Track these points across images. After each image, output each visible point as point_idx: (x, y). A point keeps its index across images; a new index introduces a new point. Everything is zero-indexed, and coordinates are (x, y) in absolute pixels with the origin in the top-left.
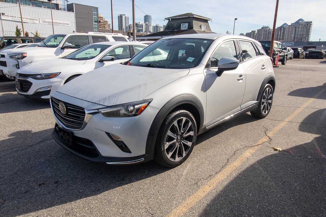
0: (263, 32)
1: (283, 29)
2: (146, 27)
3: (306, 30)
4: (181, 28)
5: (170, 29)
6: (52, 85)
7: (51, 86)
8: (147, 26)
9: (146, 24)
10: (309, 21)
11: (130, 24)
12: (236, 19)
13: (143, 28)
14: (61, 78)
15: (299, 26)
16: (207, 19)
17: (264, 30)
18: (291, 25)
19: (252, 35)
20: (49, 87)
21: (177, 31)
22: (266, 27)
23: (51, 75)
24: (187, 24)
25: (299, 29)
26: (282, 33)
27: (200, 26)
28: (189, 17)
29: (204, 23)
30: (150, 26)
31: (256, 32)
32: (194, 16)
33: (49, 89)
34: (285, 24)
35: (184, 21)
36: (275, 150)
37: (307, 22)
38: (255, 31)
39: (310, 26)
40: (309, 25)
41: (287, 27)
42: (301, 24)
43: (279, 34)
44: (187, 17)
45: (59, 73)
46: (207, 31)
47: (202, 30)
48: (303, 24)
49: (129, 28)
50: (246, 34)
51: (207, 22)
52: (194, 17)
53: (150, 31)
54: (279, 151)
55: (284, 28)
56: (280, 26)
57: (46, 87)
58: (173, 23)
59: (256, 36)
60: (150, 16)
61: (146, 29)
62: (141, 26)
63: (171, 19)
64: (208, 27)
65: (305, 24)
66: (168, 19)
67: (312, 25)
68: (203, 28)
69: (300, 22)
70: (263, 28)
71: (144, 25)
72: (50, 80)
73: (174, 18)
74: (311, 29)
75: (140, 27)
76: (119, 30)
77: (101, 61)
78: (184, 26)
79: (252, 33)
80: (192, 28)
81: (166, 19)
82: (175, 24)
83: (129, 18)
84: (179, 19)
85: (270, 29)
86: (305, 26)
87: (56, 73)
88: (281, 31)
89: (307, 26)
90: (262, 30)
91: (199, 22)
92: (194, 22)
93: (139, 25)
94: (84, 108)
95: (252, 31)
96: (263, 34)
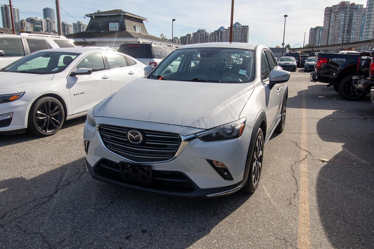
0: (199, 36)
1: (221, 34)
2: (47, 24)
3: (244, 35)
4: (110, 29)
5: (94, 29)
6: (14, 110)
7: (13, 113)
8: (49, 23)
9: (47, 21)
10: (246, 25)
11: (21, 19)
12: (174, 20)
13: (42, 26)
14: (25, 100)
15: (236, 30)
16: (142, 19)
17: (200, 34)
18: (228, 29)
19: (187, 39)
20: (9, 114)
21: (105, 32)
22: (202, 31)
23: (11, 96)
24: (117, 24)
25: (236, 34)
26: (219, 37)
27: (135, 27)
28: (120, 16)
29: (138, 23)
30: (53, 24)
31: (192, 36)
32: (126, 14)
33: (9, 117)
34: (222, 28)
35: (113, 20)
36: (323, 161)
37: (243, 26)
38: (190, 35)
39: (247, 31)
40: (246, 29)
41: (225, 30)
42: (238, 28)
43: (217, 38)
44: (117, 14)
45: (22, 94)
46: (143, 34)
47: (137, 32)
48: (240, 28)
49: (20, 25)
50: (181, 38)
51: (142, 23)
52: (125, 16)
53: (54, 31)
54: (327, 162)
55: (221, 32)
56: (217, 30)
57: (4, 114)
58: (98, 21)
59: (192, 40)
60: (52, 9)
61: (48, 27)
62: (39, 22)
63: (95, 16)
64: (144, 28)
65: (242, 29)
66: (90, 16)
67: (248, 29)
68: (138, 30)
69: (237, 26)
70: (199, 31)
71: (44, 21)
72: (10, 103)
73: (98, 15)
74: (249, 34)
75: (38, 24)
76: (5, 27)
77: (73, 75)
78: (114, 26)
79: (188, 37)
80: (125, 29)
81: (87, 15)
82: (101, 22)
83: (20, 11)
84: (106, 16)
85: (207, 33)
86: (243, 30)
87: (18, 93)
88: (218, 35)
89: (244, 31)
90: (198, 34)
91: (132, 22)
92: (127, 21)
93: (36, 21)
94: (178, 134)
95: (187, 35)
96: (199, 38)
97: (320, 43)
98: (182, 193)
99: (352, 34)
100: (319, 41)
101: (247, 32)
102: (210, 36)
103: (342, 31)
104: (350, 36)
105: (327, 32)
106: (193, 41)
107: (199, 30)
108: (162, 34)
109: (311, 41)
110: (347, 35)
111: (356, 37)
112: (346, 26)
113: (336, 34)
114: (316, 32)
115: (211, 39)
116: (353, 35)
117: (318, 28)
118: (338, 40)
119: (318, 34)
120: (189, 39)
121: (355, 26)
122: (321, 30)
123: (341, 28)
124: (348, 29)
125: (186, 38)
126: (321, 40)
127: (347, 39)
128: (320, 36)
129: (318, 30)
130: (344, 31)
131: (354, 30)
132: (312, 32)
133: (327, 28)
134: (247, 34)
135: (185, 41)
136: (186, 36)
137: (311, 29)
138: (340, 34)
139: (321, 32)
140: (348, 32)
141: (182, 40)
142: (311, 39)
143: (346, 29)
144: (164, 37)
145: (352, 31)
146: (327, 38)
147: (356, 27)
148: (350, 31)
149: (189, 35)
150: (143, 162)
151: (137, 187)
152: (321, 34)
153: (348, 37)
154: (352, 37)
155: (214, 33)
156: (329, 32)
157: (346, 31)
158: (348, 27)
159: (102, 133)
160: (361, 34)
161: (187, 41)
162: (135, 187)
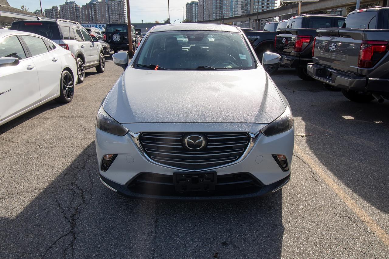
0: (69, 10)
1: (94, 7)
15: (111, 3)
17: (69, 7)
18: (102, 2)
19: (54, 13)
22: (71, 3)
25: (112, 7)
26: (93, 11)
31: (59, 9)
38: (57, 7)
39: (123, 4)
40: (122, 2)
41: (98, 3)
43: (90, 12)
48: (115, 2)
50: (45, 12)
55: (94, 5)
59: (60, 14)
67: (125, 3)
79: (54, 10)
85: (77, 6)
86: (118, 3)
88: (91, 8)
90: (67, 7)
94: (246, 133)
95: (53, 7)
96: (69, 11)
97: (196, 18)
98: (251, 194)
99: (223, 10)
100: (195, 17)
101: (123, 6)
102: (82, 10)
103: (215, 7)
104: (222, 12)
105: (202, 8)
106: (62, 15)
107: (68, 3)
108: (23, 6)
109: (188, 16)
110: (220, 11)
111: (227, 12)
112: (218, 2)
113: (210, 10)
114: (192, 7)
115: (83, 12)
116: (225, 11)
117: (193, 3)
118: (212, 15)
119: (194, 9)
120: (56, 13)
121: (225, 2)
122: (196, 5)
123: (214, 4)
124: (220, 5)
125: (53, 11)
126: (198, 15)
127: (220, 15)
128: (196, 11)
129: (194, 5)
130: (216, 6)
131: (225, 6)
132: (188, 7)
133: (202, 3)
134: (124, 8)
135: (51, 14)
136: (52, 9)
137: (187, 4)
138: (213, 9)
139: (196, 7)
140: (220, 8)
141: (47, 14)
142: (188, 14)
143: (218, 4)
144: (27, 10)
145: (224, 7)
146: (202, 13)
147: (227, 3)
148: (222, 7)
149: (55, 8)
150: (203, 169)
151: (197, 198)
152: (196, 9)
153: (220, 12)
154: (224, 13)
155: (85, 6)
156: (204, 8)
157: (218, 7)
158: (220, 3)
159: (143, 142)
160: (231, 10)
161: (54, 15)
162: (194, 198)
